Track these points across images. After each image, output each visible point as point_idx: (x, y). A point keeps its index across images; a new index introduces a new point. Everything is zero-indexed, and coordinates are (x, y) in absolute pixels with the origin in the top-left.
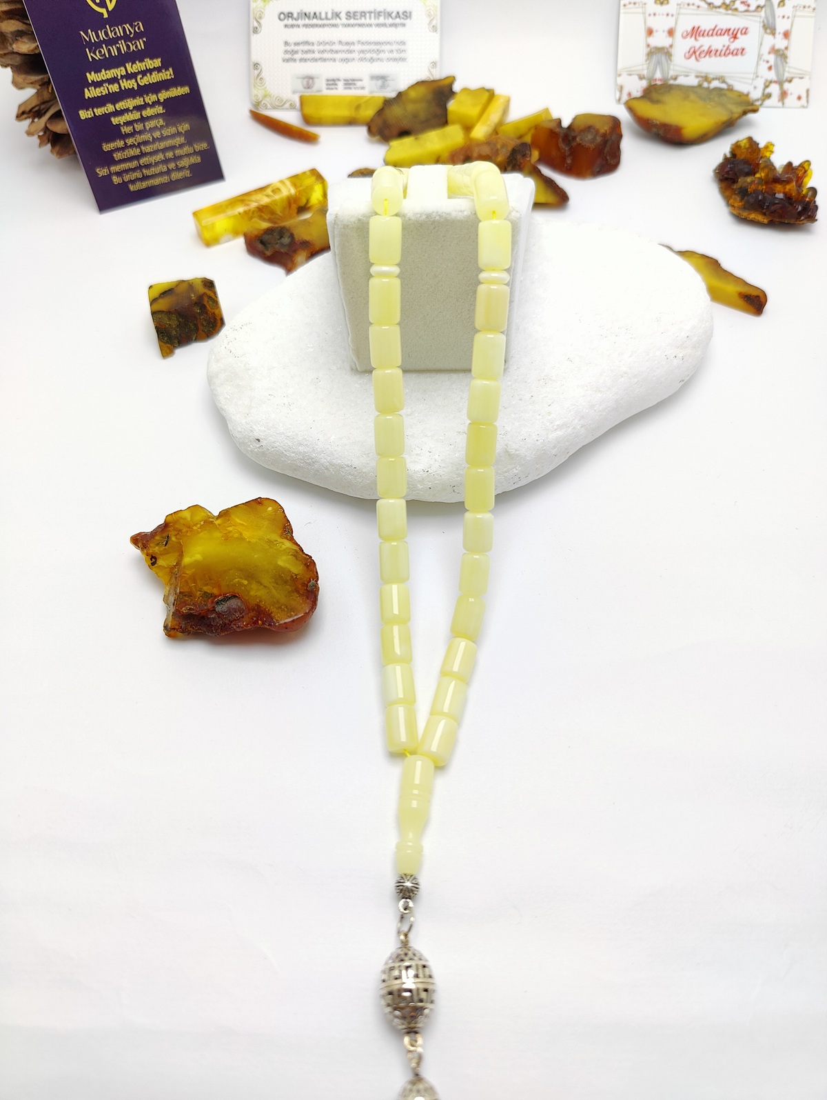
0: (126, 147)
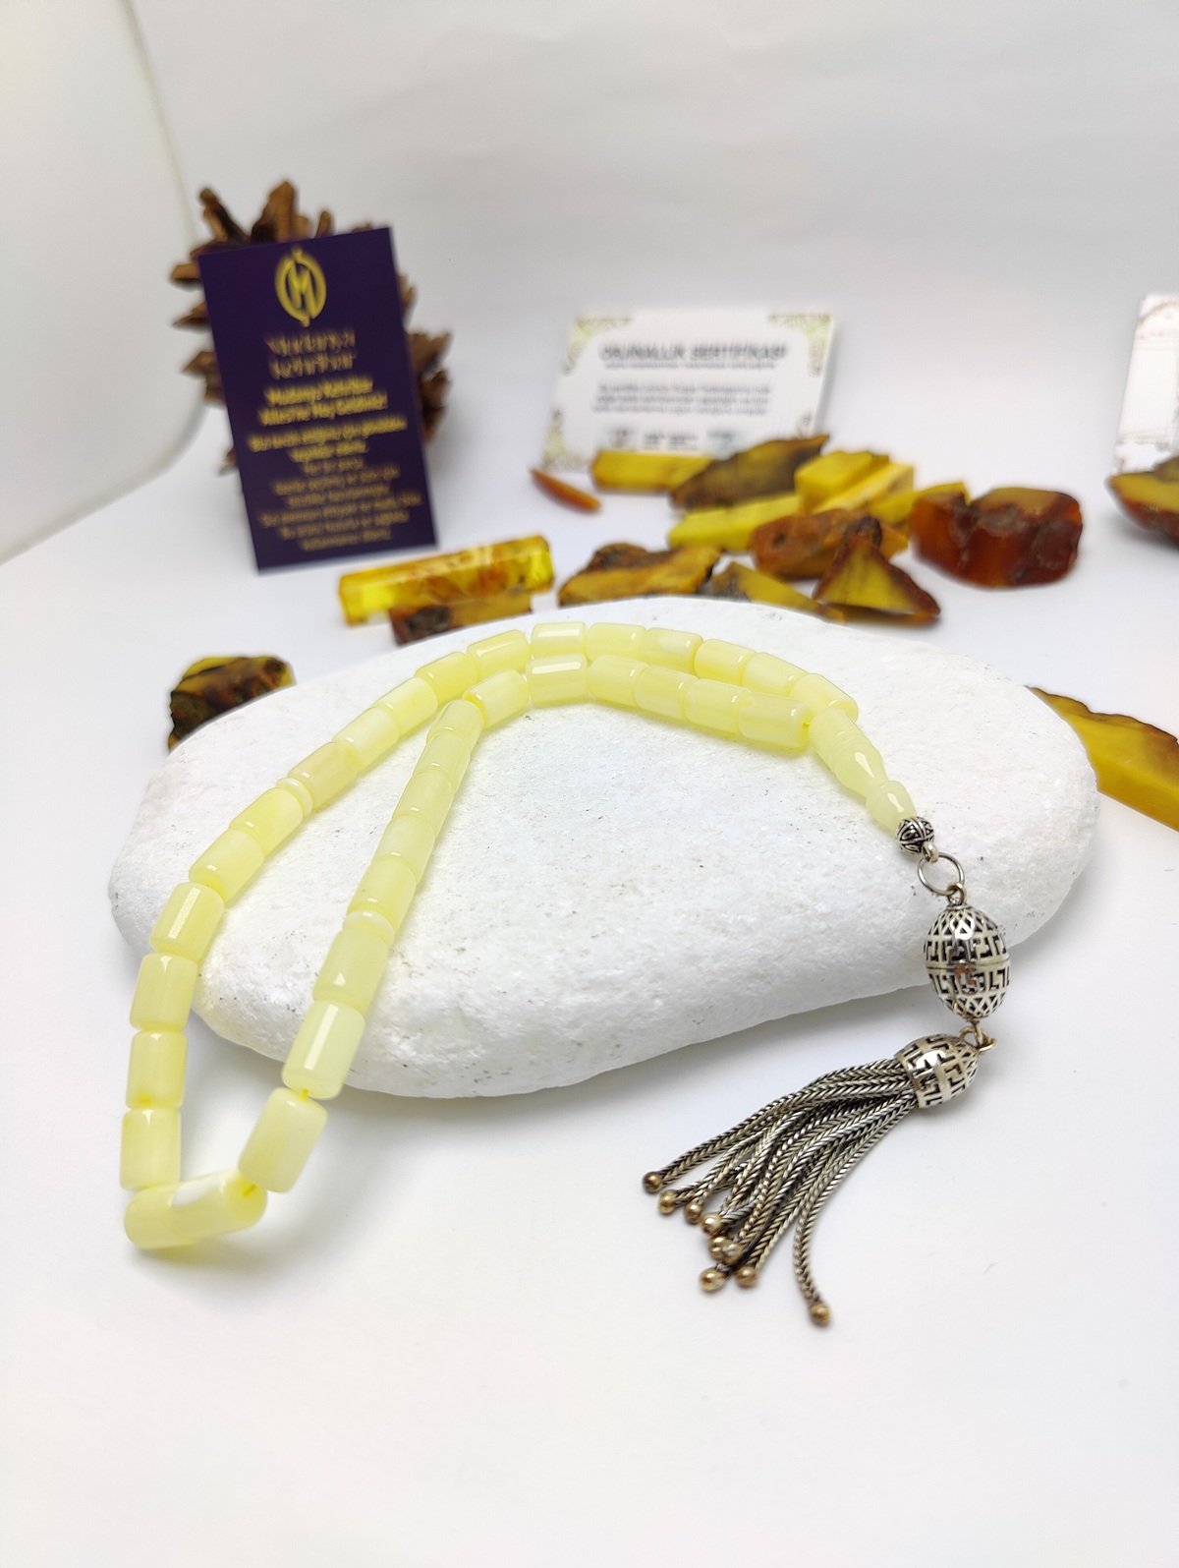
0: (307, 491)
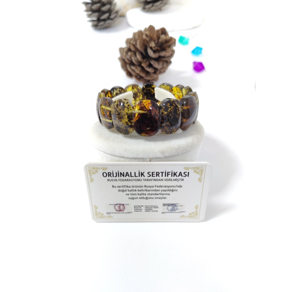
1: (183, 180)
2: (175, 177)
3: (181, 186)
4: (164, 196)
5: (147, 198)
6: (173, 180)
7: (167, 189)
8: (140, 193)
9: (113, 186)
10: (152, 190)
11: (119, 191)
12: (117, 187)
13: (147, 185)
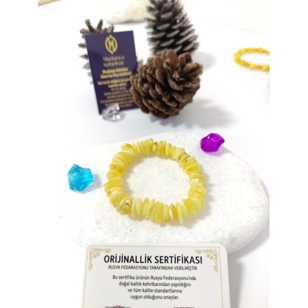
1: (196, 268)
2: (186, 265)
3: (194, 279)
4: (176, 294)
5: (153, 298)
6: (184, 268)
7: (177, 282)
8: (145, 288)
9: (114, 277)
10: (161, 284)
11: (121, 284)
12: (118, 278)
13: (154, 276)
